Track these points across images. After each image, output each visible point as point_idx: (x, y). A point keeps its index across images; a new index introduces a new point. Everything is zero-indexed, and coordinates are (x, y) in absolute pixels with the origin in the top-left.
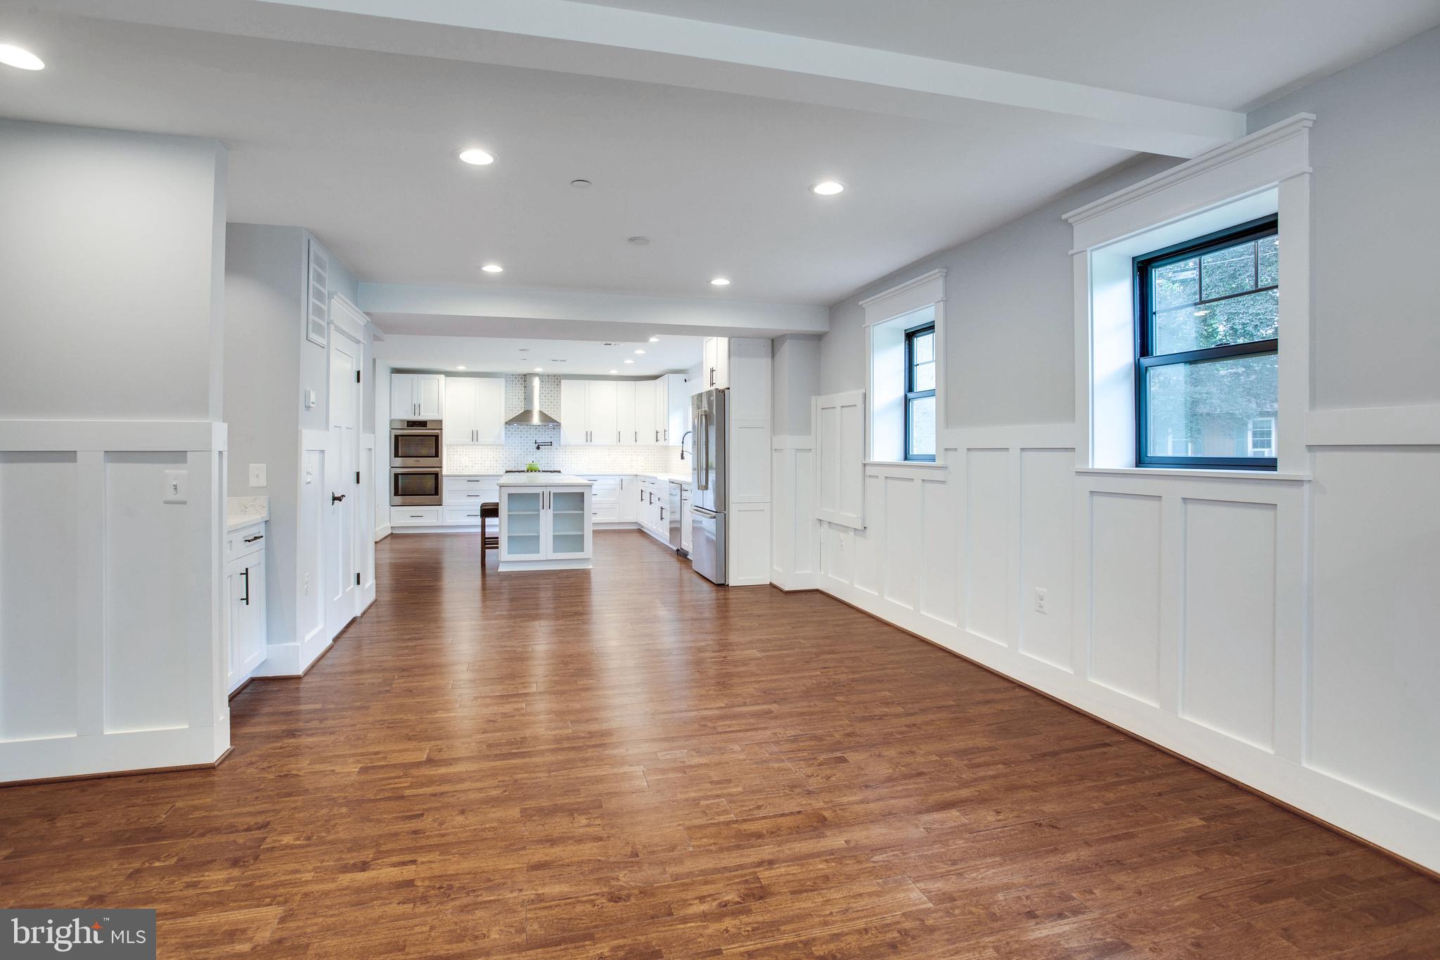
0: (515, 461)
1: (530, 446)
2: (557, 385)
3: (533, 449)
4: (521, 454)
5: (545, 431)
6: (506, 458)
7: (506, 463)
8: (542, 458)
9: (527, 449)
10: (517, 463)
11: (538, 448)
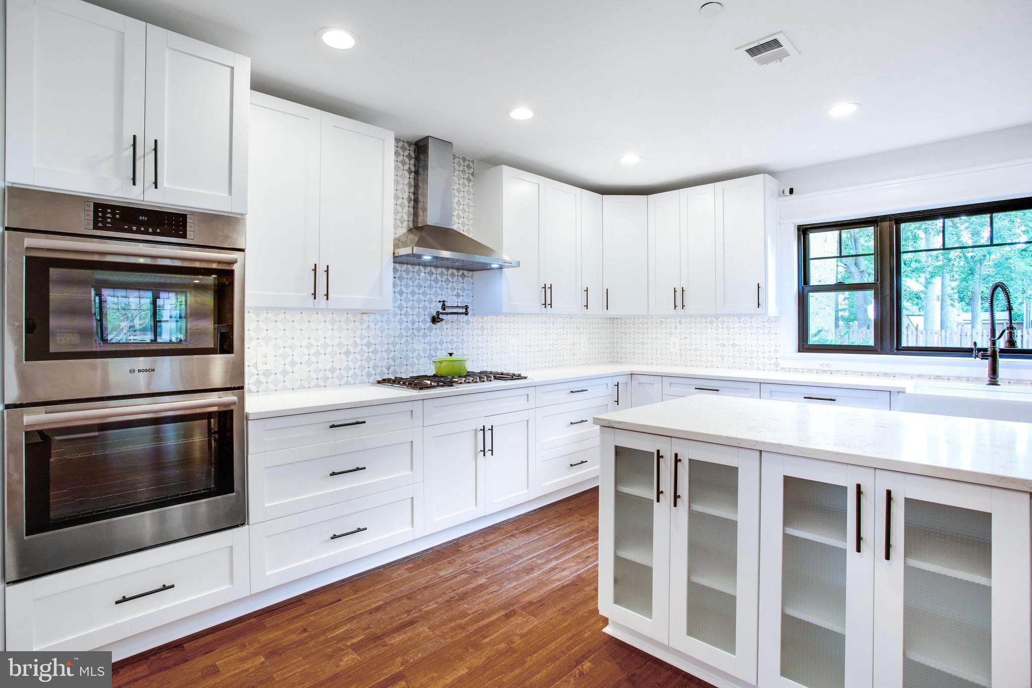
0: (388, 351)
1: (418, 315)
2: (469, 180)
3: (424, 321)
4: (400, 336)
5: (447, 281)
6: (368, 345)
7: (369, 359)
8: (442, 343)
9: (413, 323)
10: (394, 359)
11: (435, 320)
